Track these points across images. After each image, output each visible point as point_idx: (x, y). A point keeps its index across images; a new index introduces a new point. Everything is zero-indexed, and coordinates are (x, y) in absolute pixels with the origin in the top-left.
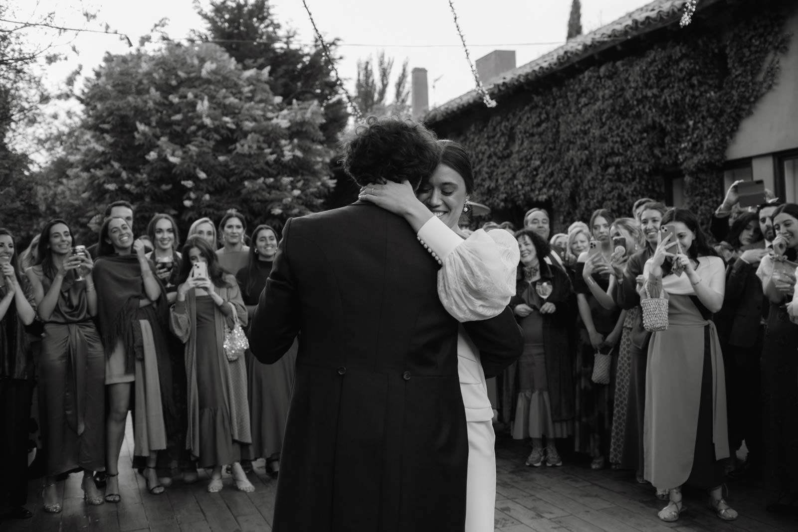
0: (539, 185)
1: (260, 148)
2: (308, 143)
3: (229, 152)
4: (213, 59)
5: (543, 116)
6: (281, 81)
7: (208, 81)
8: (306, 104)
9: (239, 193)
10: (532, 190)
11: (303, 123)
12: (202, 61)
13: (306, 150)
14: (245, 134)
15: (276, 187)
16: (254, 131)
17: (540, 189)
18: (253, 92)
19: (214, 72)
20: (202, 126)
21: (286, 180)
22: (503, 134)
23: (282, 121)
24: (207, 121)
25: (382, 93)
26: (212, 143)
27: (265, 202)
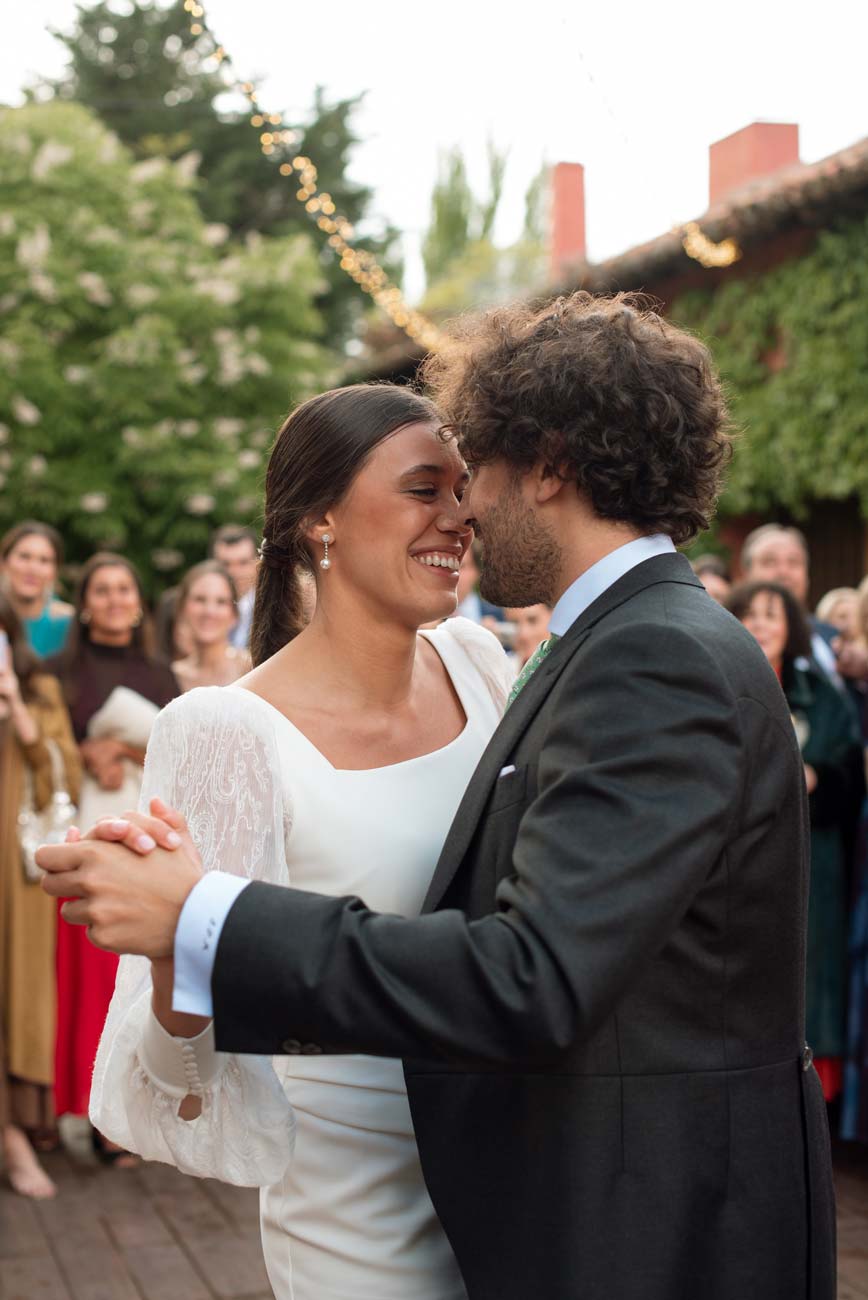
0: (831, 452)
1: (166, 352)
2: (280, 340)
3: (93, 359)
4: (64, 138)
5: (847, 286)
6: (230, 190)
7: (49, 191)
8: (277, 247)
9: (110, 458)
10: (817, 467)
11: (270, 293)
12: (38, 141)
13: (276, 357)
14: (131, 317)
15: (202, 445)
16: (154, 309)
17: (835, 466)
18: (157, 216)
19: (68, 169)
20: (30, 298)
21: (227, 428)
22: (749, 328)
23: (221, 287)
24: (44, 286)
25: (489, 214)
26: (53, 339)
27: (173, 480)
